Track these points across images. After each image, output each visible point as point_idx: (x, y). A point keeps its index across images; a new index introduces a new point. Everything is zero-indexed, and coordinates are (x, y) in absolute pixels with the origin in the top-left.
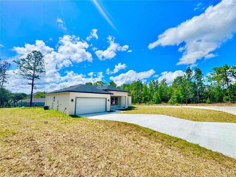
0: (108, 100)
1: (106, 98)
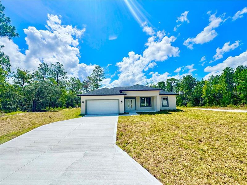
0: (120, 102)
1: (119, 100)
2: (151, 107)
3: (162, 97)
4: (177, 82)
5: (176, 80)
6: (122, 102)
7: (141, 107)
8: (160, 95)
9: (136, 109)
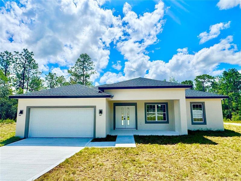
0: (98, 112)
1: (94, 107)
2: (168, 122)
3: (191, 103)
4: (212, 80)
5: (211, 77)
6: (101, 112)
7: (146, 122)
8: (186, 98)
9: (137, 128)
